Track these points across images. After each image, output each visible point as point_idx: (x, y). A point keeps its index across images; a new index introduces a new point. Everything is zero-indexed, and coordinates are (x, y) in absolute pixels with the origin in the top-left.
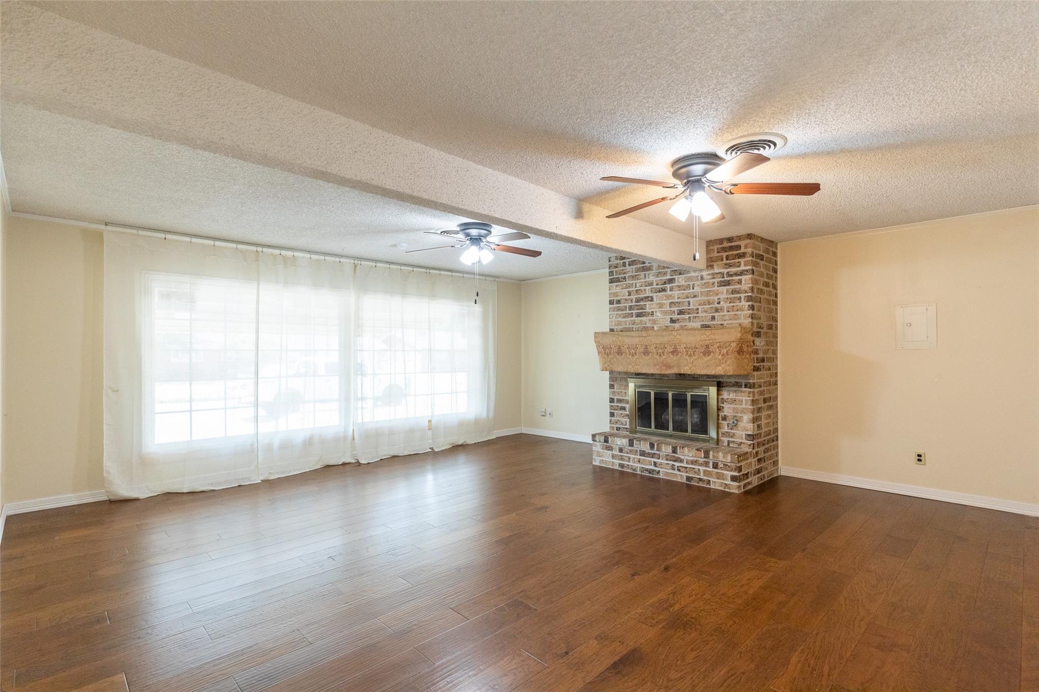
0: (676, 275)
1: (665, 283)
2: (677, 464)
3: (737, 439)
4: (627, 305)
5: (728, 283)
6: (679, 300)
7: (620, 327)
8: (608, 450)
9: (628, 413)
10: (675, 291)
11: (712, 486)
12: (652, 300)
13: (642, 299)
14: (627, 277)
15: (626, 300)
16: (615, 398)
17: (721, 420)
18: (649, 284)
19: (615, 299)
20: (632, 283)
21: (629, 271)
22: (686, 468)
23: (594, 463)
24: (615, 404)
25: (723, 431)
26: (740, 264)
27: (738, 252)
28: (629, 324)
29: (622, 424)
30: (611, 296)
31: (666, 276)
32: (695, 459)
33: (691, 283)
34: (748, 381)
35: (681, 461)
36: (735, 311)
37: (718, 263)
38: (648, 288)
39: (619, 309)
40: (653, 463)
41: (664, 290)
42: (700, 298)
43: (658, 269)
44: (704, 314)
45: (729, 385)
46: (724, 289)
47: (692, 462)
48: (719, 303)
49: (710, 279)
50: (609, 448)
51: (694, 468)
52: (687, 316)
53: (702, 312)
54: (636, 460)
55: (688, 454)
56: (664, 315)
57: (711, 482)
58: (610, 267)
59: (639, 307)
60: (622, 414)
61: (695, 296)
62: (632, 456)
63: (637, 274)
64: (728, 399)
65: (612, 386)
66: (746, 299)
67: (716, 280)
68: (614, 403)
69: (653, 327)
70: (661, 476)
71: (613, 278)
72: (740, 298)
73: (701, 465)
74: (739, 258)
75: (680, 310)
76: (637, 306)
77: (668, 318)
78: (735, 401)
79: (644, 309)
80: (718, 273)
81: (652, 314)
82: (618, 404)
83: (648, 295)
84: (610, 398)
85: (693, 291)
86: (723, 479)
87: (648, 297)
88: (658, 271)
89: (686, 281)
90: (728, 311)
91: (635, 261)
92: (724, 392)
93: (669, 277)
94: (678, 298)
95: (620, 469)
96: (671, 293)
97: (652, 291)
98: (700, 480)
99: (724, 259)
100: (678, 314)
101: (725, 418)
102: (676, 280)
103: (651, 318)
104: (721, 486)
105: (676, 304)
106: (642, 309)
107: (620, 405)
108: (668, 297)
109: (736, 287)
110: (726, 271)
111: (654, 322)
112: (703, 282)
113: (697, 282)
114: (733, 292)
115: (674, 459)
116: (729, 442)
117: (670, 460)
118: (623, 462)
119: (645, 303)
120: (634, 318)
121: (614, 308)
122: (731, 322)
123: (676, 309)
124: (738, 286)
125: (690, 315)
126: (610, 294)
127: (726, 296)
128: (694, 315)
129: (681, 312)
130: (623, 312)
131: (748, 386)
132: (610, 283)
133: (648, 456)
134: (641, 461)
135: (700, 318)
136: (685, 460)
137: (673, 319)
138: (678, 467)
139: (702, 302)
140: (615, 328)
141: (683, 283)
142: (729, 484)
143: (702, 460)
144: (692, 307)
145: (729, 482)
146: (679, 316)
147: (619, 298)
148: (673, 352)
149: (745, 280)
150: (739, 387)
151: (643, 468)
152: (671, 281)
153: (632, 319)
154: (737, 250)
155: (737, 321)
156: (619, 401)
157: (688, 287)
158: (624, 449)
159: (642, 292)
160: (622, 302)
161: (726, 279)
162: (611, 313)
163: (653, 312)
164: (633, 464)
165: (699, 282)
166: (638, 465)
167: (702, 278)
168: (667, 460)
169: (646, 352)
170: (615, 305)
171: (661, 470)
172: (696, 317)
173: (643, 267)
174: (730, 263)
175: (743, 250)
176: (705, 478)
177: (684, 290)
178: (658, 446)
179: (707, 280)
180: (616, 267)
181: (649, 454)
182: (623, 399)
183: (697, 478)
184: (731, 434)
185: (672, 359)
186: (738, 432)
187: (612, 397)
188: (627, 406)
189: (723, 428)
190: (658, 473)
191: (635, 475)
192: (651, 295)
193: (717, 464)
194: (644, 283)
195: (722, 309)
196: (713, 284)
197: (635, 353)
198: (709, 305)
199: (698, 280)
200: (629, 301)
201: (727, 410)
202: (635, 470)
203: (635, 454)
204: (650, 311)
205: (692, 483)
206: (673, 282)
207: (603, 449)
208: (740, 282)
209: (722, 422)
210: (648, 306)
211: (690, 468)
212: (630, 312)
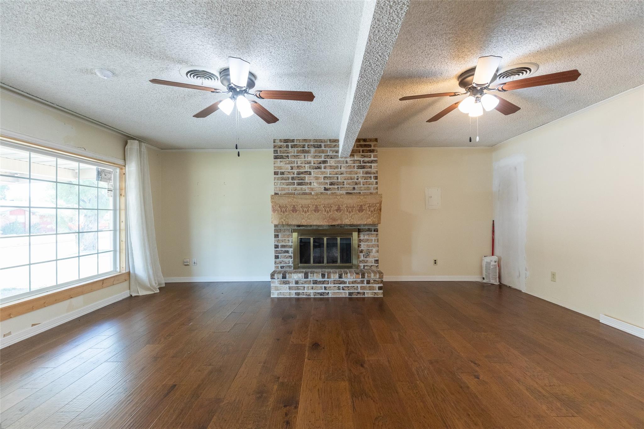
0: (328, 158)
1: (320, 163)
2: (342, 285)
3: (369, 263)
4: (290, 176)
5: (363, 167)
6: (331, 176)
7: (284, 192)
8: (285, 284)
9: (291, 254)
10: (328, 169)
11: (366, 296)
12: (310, 174)
13: (302, 173)
14: (290, 156)
15: (289, 172)
16: (280, 244)
17: (359, 252)
18: (307, 162)
19: (279, 171)
20: (294, 161)
21: (292, 152)
22: (348, 287)
23: (272, 296)
24: (280, 249)
25: (361, 259)
26: (371, 156)
27: (370, 149)
28: (291, 190)
29: (286, 263)
30: (276, 169)
31: (321, 158)
32: (355, 280)
33: (339, 165)
34: (376, 228)
35: (345, 283)
36: (367, 185)
37: (357, 154)
38: (307, 165)
39: (283, 179)
40: (323, 288)
41: (319, 168)
42: (345, 175)
43: (315, 153)
44: (348, 186)
45: (364, 230)
46: (361, 171)
47: (353, 283)
48: (358, 179)
49: (352, 164)
50: (288, 283)
51: (354, 286)
52: (336, 187)
53: (347, 184)
54: (310, 288)
55: (349, 278)
56: (320, 185)
57: (365, 293)
58: (275, 147)
59: (299, 178)
60: (285, 256)
61: (342, 174)
62: (306, 285)
63: (298, 154)
64: (363, 239)
65: (276, 236)
66: (374, 178)
67: (356, 165)
68: (278, 248)
69: (311, 193)
70: (330, 296)
71: (278, 156)
72: (371, 177)
73: (359, 283)
74: (370, 153)
75: (331, 182)
76: (298, 177)
77: (323, 187)
78: (368, 240)
79: (304, 180)
80: (357, 160)
81: (310, 184)
82: (282, 249)
83: (307, 170)
84: (275, 245)
85: (340, 170)
86: (373, 290)
87: (307, 172)
88: (315, 154)
89: (335, 163)
90: (364, 185)
91: (296, 145)
92: (361, 236)
93: (323, 159)
94: (330, 174)
95: (296, 296)
96: (325, 170)
97: (310, 167)
98: (358, 293)
99: (361, 152)
100: (330, 185)
101: (361, 252)
102: (329, 162)
103: (310, 186)
104: (372, 294)
105: (329, 178)
106: (302, 180)
107: (284, 249)
108: (323, 173)
109: (368, 170)
110: (362, 159)
111: (312, 189)
112: (347, 165)
113: (343, 165)
114: (367, 173)
115: (340, 282)
116: (364, 266)
117: (337, 284)
118: (299, 291)
119: (305, 176)
120: (295, 186)
121: (278, 178)
122: (365, 191)
123: (328, 181)
124: (369, 170)
125: (338, 186)
126: (274, 167)
127: (362, 175)
128: (342, 186)
129: (332, 184)
130: (286, 181)
131: (376, 231)
132: (274, 159)
133: (320, 283)
134: (314, 288)
135: (345, 188)
136: (348, 282)
137: (326, 188)
138: (342, 287)
139: (347, 178)
140: (280, 193)
141: (333, 164)
142: (377, 292)
143: (359, 280)
144: (339, 180)
145: (377, 291)
146: (331, 186)
147: (283, 171)
148: (337, 210)
149: (374, 167)
150: (370, 232)
151: (315, 292)
152: (325, 162)
153: (294, 186)
154: (369, 147)
155: (368, 191)
156: (283, 246)
157: (337, 167)
158: (299, 281)
159: (302, 167)
160: (285, 174)
161: (362, 164)
162: (276, 181)
163: (311, 182)
164: (307, 291)
165: (345, 165)
166: (312, 291)
167: (347, 162)
168: (334, 284)
169: (317, 210)
170: (279, 176)
171: (330, 291)
172: (342, 187)
173: (303, 150)
174: (364, 155)
175: (372, 148)
176: (361, 291)
177: (334, 169)
178: (328, 275)
179: (350, 163)
180: (280, 147)
181: (320, 282)
182: (287, 245)
183: (356, 292)
184: (365, 261)
185: (337, 215)
186: (369, 259)
187: (277, 244)
188: (291, 250)
189: (361, 258)
190: (328, 294)
191: (309, 299)
192: (309, 170)
193: (369, 281)
194: (303, 162)
195: (359, 183)
196: (354, 167)
197: (308, 211)
198: (351, 180)
199: (344, 163)
200: (292, 173)
201: (363, 246)
202: (309, 295)
203: (309, 284)
204: (309, 181)
205: (352, 296)
206: (326, 163)
207: (280, 284)
208: (371, 167)
209: (360, 254)
210: (307, 178)
211: (351, 286)
212: (292, 181)
